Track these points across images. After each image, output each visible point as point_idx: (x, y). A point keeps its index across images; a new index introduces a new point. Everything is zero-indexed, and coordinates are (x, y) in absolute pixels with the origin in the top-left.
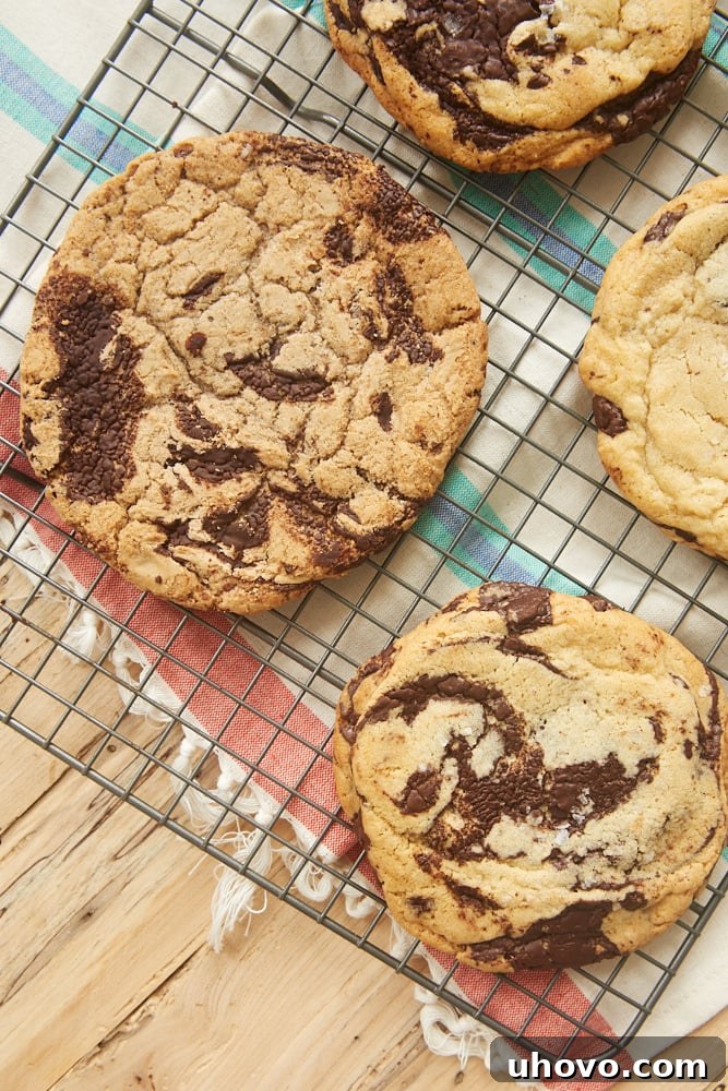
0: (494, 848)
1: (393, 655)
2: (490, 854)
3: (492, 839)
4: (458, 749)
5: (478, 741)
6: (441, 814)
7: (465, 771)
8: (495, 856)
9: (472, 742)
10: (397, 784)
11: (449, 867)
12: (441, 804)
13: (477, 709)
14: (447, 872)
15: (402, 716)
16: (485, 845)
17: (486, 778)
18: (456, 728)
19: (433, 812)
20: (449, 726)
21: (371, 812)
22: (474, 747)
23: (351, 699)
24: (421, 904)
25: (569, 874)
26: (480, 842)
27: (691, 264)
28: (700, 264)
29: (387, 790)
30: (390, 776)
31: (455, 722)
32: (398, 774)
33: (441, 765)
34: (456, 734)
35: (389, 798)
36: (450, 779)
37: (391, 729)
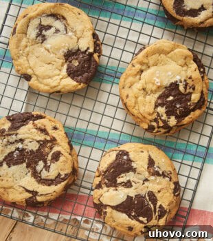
2: (38, 142)
3: (38, 146)
4: (47, 168)
6: (51, 151)
7: (45, 162)
11: (48, 138)
12: (51, 154)
13: (43, 177)
15: (61, 175)
17: (40, 160)
21: (68, 151)
22: (43, 168)
23: (74, 178)
24: (55, 128)
26: (41, 145)
27: (24, 35)
28: (26, 34)
29: (64, 157)
30: (64, 160)
31: (48, 174)
32: (62, 161)
33: (51, 163)
34: (48, 171)
35: (64, 155)
36: (49, 160)
37: (64, 172)
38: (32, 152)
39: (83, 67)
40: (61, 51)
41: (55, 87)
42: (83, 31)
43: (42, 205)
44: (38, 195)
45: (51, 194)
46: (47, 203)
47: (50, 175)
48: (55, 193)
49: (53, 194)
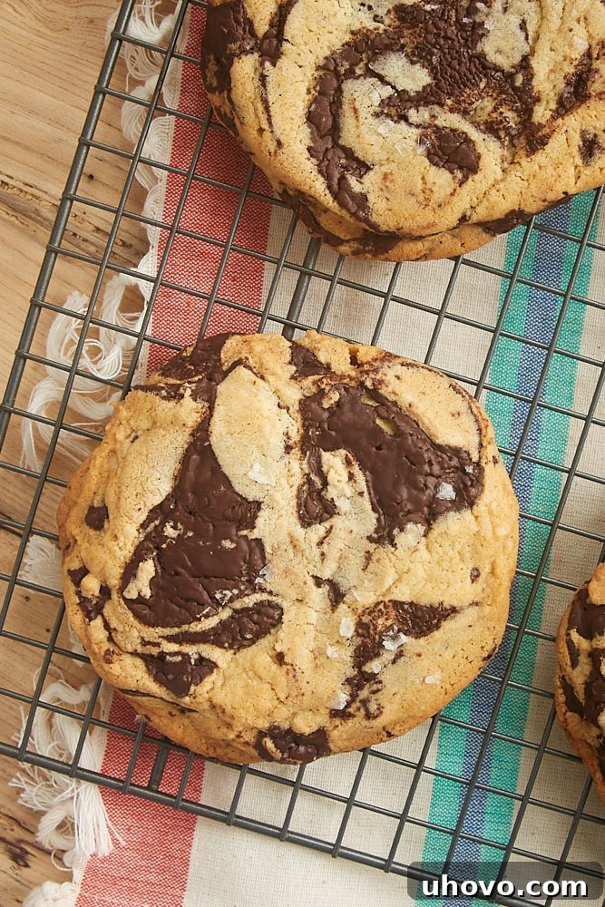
0: (517, 59)
1: (291, 192)
2: (525, 65)
3: (506, 62)
4: (397, 107)
5: (389, 84)
6: (476, 125)
7: (425, 98)
8: (525, 59)
9: (388, 91)
10: (442, 179)
11: (541, 114)
12: (465, 126)
13: (349, 86)
14: (549, 114)
15: (361, 177)
16: (513, 70)
17: (434, 73)
18: (372, 110)
19: (475, 135)
20: (371, 119)
21: (478, 209)
22: (393, 87)
23: (348, 241)
24: (590, 147)
26: (510, 77)
29: (449, 191)
30: (433, 189)
31: (363, 112)
32: (430, 179)
33: (418, 126)
34: (378, 110)
35: (458, 188)
36: (433, 116)
37: (377, 189)
43: (215, 84)
44: (262, 64)
45: (265, 126)
46: (222, 109)
47: (362, 120)
48: (272, 146)
49: (267, 135)
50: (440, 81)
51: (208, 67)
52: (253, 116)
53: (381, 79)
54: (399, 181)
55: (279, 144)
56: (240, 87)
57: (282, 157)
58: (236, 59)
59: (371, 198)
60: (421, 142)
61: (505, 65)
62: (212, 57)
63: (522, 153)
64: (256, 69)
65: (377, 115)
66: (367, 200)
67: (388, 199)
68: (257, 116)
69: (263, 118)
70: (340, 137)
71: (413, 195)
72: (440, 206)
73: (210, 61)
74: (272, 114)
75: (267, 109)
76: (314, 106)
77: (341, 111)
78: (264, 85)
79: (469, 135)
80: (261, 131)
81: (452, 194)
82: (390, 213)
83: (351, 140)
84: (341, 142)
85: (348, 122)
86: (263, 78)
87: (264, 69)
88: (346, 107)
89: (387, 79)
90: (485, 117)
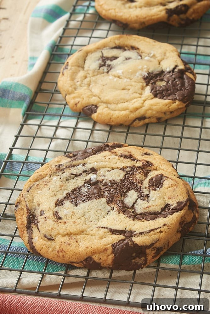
0: (121, 171)
2: (123, 169)
4: (144, 197)
5: (136, 201)
7: (139, 191)
8: (120, 169)
9: (139, 200)
10: (166, 183)
11: (138, 164)
12: (147, 180)
13: (139, 212)
14: (138, 162)
15: (171, 205)
16: (125, 172)
17: (130, 190)
18: (146, 203)
19: (149, 177)
20: (150, 203)
22: (137, 199)
25: (88, 166)
26: (127, 173)
27: (80, 69)
28: (83, 68)
29: (170, 180)
30: (171, 184)
31: (148, 205)
32: (168, 186)
33: (149, 192)
34: (146, 201)
35: (169, 178)
36: (145, 188)
37: (174, 200)
38: (113, 183)
39: (174, 85)
40: (137, 74)
41: (137, 109)
42: (165, 53)
43: (144, 258)
44: (135, 235)
45: (159, 230)
46: (153, 255)
47: (151, 205)
48: (166, 227)
49: (162, 229)
50: (132, 188)
51: (137, 263)
52: (156, 235)
53: (134, 203)
54: (170, 194)
55: (165, 225)
56: (145, 240)
57: (169, 224)
58: (135, 243)
59: (178, 201)
60: (155, 190)
61: (123, 174)
62: (133, 261)
63: (153, 167)
64: (137, 237)
65: (148, 201)
66: (179, 202)
67: (177, 196)
68: (155, 234)
69: (156, 231)
70: (158, 212)
71: (174, 189)
72: (176, 182)
73: (135, 262)
74: (154, 228)
75: (152, 230)
76: (148, 219)
77: (148, 212)
78: (144, 232)
79: (150, 179)
80: (161, 232)
81: (172, 179)
82: (182, 195)
83: (158, 208)
84: (160, 211)
85: (152, 209)
86: (141, 233)
87: (137, 234)
88: (147, 210)
89: (134, 201)
90: (143, 176)
